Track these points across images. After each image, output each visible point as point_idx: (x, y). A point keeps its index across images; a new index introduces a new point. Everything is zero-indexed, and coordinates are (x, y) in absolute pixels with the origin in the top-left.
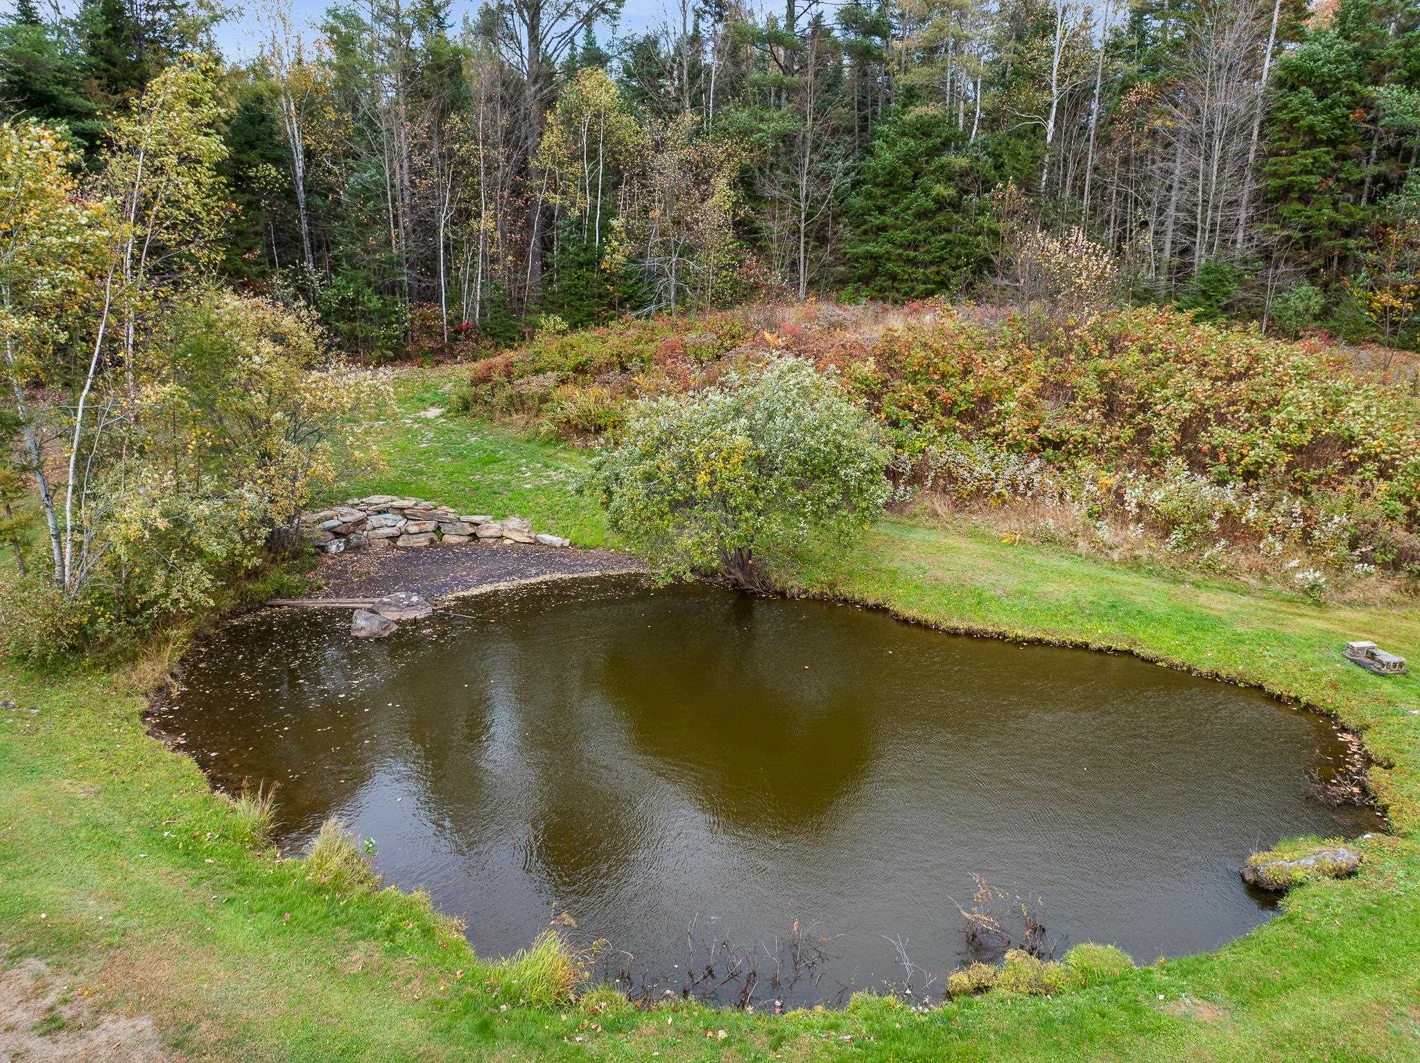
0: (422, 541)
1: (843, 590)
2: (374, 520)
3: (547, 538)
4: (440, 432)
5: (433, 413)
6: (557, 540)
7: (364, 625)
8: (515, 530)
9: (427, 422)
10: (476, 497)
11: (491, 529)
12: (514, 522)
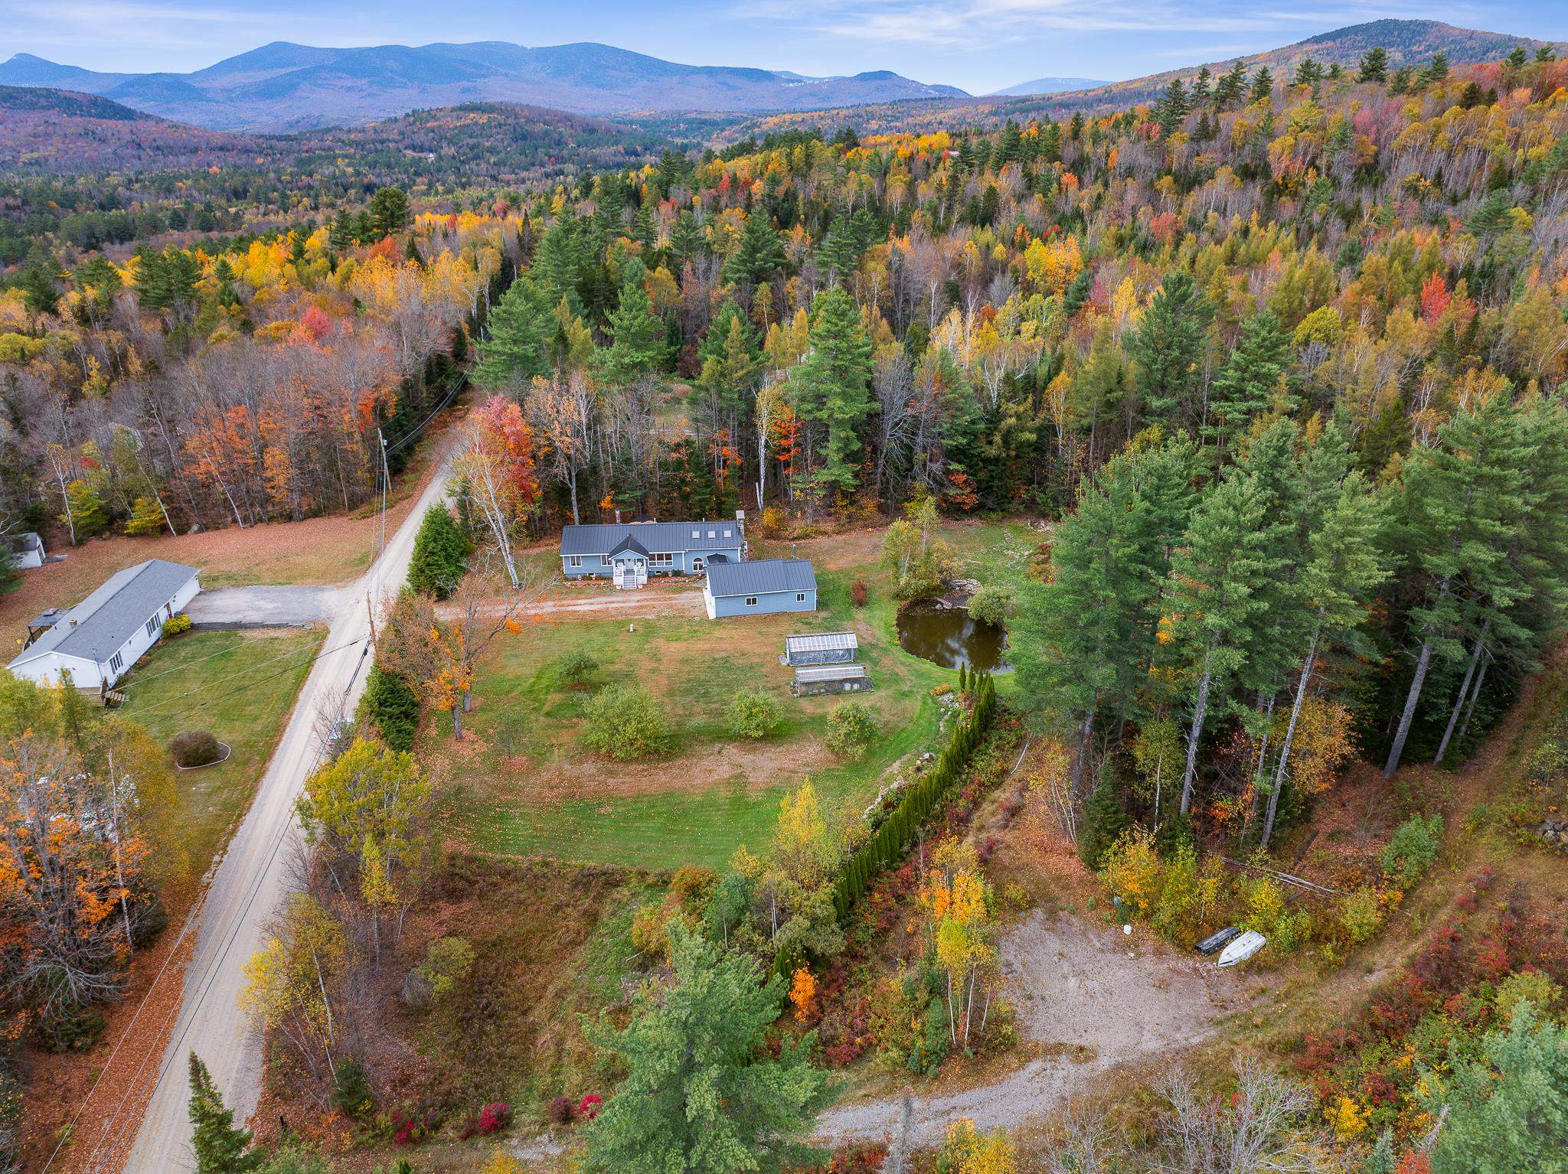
7: (938, 606)
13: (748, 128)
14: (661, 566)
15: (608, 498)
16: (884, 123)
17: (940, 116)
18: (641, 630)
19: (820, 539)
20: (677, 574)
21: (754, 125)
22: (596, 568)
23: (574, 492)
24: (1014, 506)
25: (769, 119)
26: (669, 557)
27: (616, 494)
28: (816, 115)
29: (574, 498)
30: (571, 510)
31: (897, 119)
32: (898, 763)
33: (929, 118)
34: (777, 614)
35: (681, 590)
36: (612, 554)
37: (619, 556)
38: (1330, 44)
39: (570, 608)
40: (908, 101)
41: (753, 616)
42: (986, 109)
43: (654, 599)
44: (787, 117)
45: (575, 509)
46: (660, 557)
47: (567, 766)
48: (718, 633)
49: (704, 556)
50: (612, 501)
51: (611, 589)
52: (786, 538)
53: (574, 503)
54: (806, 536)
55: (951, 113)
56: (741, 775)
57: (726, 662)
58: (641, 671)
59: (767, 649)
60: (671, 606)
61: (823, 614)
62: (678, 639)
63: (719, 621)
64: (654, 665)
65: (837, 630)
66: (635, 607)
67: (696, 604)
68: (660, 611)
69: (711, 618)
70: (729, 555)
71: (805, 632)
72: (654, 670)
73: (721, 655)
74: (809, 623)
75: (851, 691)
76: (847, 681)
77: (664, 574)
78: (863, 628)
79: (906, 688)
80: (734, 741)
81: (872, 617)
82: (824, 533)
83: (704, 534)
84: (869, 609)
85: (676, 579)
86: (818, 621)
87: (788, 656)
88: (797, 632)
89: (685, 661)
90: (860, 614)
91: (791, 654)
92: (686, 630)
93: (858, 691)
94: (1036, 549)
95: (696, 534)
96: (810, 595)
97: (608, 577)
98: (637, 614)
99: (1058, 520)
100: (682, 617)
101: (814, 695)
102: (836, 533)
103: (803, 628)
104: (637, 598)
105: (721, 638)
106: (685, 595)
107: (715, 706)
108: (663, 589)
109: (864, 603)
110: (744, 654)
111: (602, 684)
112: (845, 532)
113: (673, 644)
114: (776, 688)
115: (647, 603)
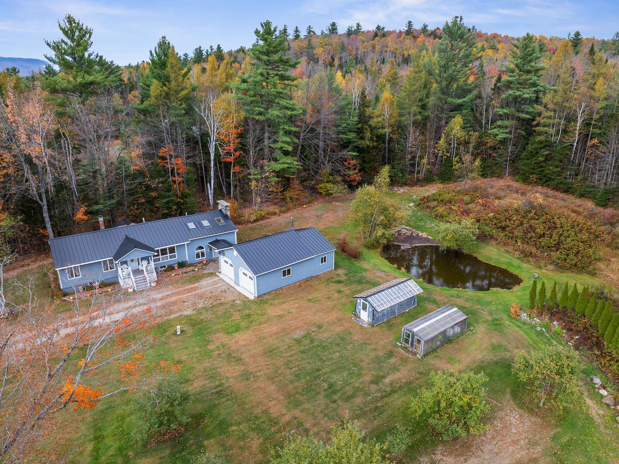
0: (409, 235)
1: (472, 254)
2: (402, 230)
3: (429, 237)
4: (414, 211)
5: (412, 204)
6: (431, 238)
7: (402, 248)
8: (424, 235)
9: (410, 207)
10: (418, 228)
11: (420, 234)
12: (424, 233)
14: (167, 260)
15: (83, 209)
18: (190, 331)
19: (274, 219)
20: (182, 265)
22: (103, 274)
23: (45, 208)
26: (172, 250)
27: (89, 206)
29: (46, 215)
30: (45, 228)
34: (307, 280)
35: (197, 279)
36: (116, 257)
37: (122, 259)
41: (288, 287)
43: (178, 293)
45: (49, 226)
46: (164, 252)
48: (272, 311)
49: (205, 244)
50: (86, 213)
51: (121, 295)
52: (249, 222)
53: (47, 219)
54: (263, 218)
57: (312, 341)
58: (232, 382)
59: (334, 315)
60: (201, 297)
61: (341, 271)
62: (238, 329)
63: (261, 299)
64: (238, 369)
65: (368, 282)
66: (163, 307)
67: (223, 288)
68: (194, 304)
69: (252, 297)
70: (228, 238)
71: (346, 290)
72: (246, 376)
73: (298, 334)
74: (340, 282)
75: (457, 336)
76: (453, 327)
77: (171, 268)
78: (383, 275)
79: (489, 318)
80: (434, 444)
81: (375, 265)
82: (274, 214)
83: (199, 224)
84: (364, 260)
85: (185, 270)
86: (343, 278)
87: (365, 316)
88: (339, 292)
89: (270, 352)
90: (365, 265)
91: (374, 312)
92: (237, 316)
93: (462, 333)
94: (414, 202)
95: (191, 226)
96: (331, 258)
97: (113, 283)
98: (171, 313)
99: (405, 184)
100: (221, 304)
101: (434, 350)
102: (282, 212)
103: (340, 287)
104: (159, 296)
105: (281, 317)
106: (205, 282)
107: (358, 400)
108: (177, 282)
109: (355, 256)
110: (320, 327)
111: (198, 418)
112: (288, 210)
113: (237, 336)
114: (391, 354)
115: (174, 298)
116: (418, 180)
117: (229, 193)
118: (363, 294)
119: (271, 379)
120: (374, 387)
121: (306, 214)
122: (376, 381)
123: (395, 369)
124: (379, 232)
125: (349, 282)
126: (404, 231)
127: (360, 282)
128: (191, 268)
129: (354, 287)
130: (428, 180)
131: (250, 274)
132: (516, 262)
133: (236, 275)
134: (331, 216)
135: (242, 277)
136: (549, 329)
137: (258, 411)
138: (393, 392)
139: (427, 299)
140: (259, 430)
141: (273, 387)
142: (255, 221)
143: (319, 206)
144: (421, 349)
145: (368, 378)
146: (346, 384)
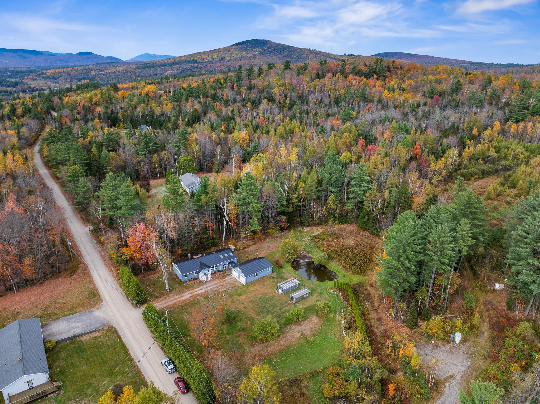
0: (305, 255)
5: (309, 239)
6: (313, 257)
11: (309, 255)
12: (311, 255)
13: (40, 74)
14: (214, 270)
16: (97, 72)
17: (118, 69)
18: (227, 295)
19: (250, 248)
20: (219, 271)
21: (43, 73)
22: (195, 276)
24: (296, 224)
25: (48, 71)
26: (216, 266)
27: (181, 247)
28: (69, 69)
31: (102, 71)
32: (337, 316)
33: (114, 70)
34: (263, 277)
35: (225, 277)
37: (202, 271)
38: (241, 46)
39: (195, 293)
40: (103, 63)
41: (256, 280)
42: (134, 66)
43: (220, 282)
44: (57, 70)
46: (213, 267)
47: (252, 350)
48: (251, 289)
49: (226, 263)
50: (182, 250)
51: (202, 283)
54: (245, 248)
55: (121, 68)
56: (302, 334)
57: (264, 298)
58: (242, 309)
59: (271, 290)
60: (228, 283)
61: (275, 274)
62: (241, 295)
63: (248, 285)
64: (243, 306)
65: (284, 278)
66: (216, 287)
67: (235, 280)
68: (226, 286)
69: (244, 284)
70: (234, 261)
71: (276, 281)
72: (245, 308)
73: (260, 296)
74: (274, 278)
75: (307, 297)
76: (306, 294)
77: (215, 272)
78: (289, 275)
79: (320, 292)
80: (292, 324)
81: (288, 270)
82: (250, 245)
83: (224, 256)
84: (284, 268)
85: (220, 273)
86: (275, 276)
87: (280, 291)
88: (273, 282)
89: (251, 302)
90: (284, 271)
91: (283, 290)
92: (240, 291)
93: (309, 296)
94: (311, 237)
95: (221, 256)
96: (271, 269)
97: (197, 279)
98: (220, 289)
99: (309, 225)
100: (235, 286)
101: (299, 301)
102: (253, 244)
103: (274, 280)
104: (214, 283)
105: (254, 291)
106: (228, 278)
107: (275, 314)
108: (218, 278)
109: (281, 267)
110: (266, 294)
111: (235, 318)
112: (255, 243)
113: (241, 297)
114: (286, 302)
115: (219, 284)
116: (315, 224)
117: (230, 236)
118: (280, 284)
119: (252, 309)
120: (280, 311)
121: (263, 246)
122: (280, 310)
123: (286, 306)
124: (290, 257)
125: (277, 278)
126: (303, 254)
127: (281, 278)
128: (222, 273)
129: (279, 280)
130: (319, 224)
131: (244, 276)
132: (340, 270)
133: (239, 276)
134: (273, 246)
135: (241, 277)
136: (338, 295)
137: (249, 316)
138: (285, 312)
139: (302, 285)
140: (250, 320)
141: (253, 311)
142: (243, 249)
143: (269, 240)
144: (295, 301)
145: (278, 309)
146: (272, 310)
